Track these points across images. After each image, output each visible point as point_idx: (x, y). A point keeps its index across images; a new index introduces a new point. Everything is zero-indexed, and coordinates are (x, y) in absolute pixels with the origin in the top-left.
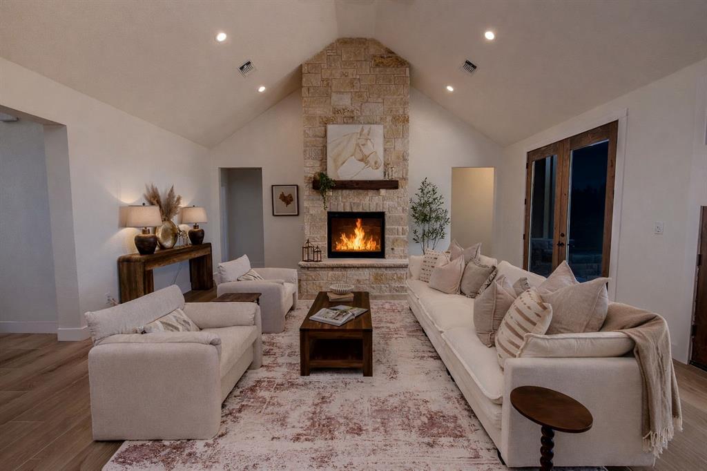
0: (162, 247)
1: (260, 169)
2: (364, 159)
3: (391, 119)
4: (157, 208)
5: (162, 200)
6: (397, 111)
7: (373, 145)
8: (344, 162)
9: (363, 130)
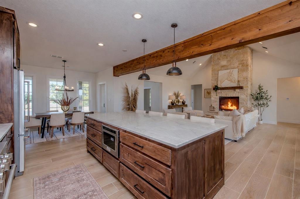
0: (176, 104)
1: (202, 85)
3: (241, 66)
4: (175, 96)
5: (176, 94)
6: (243, 63)
7: (234, 75)
8: (223, 82)
9: (230, 71)
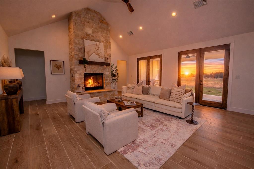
2: (98, 55)
3: (105, 42)
6: (107, 40)
7: (101, 50)
8: (91, 55)
9: (97, 44)
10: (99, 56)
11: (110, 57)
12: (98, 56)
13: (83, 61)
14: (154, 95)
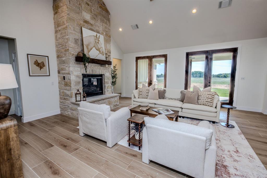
2: (98, 50)
6: (107, 32)
7: (101, 44)
8: (91, 49)
9: (97, 35)
10: (100, 51)
11: (110, 54)
12: (98, 52)
13: (82, 58)
14: (171, 99)
